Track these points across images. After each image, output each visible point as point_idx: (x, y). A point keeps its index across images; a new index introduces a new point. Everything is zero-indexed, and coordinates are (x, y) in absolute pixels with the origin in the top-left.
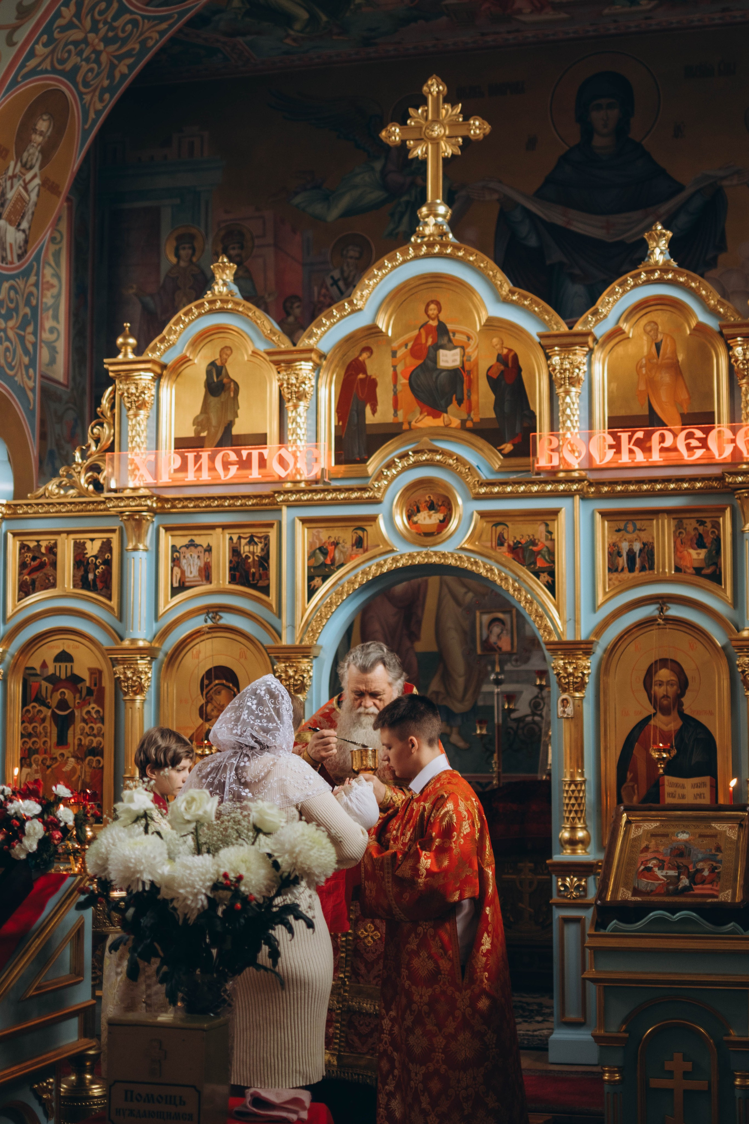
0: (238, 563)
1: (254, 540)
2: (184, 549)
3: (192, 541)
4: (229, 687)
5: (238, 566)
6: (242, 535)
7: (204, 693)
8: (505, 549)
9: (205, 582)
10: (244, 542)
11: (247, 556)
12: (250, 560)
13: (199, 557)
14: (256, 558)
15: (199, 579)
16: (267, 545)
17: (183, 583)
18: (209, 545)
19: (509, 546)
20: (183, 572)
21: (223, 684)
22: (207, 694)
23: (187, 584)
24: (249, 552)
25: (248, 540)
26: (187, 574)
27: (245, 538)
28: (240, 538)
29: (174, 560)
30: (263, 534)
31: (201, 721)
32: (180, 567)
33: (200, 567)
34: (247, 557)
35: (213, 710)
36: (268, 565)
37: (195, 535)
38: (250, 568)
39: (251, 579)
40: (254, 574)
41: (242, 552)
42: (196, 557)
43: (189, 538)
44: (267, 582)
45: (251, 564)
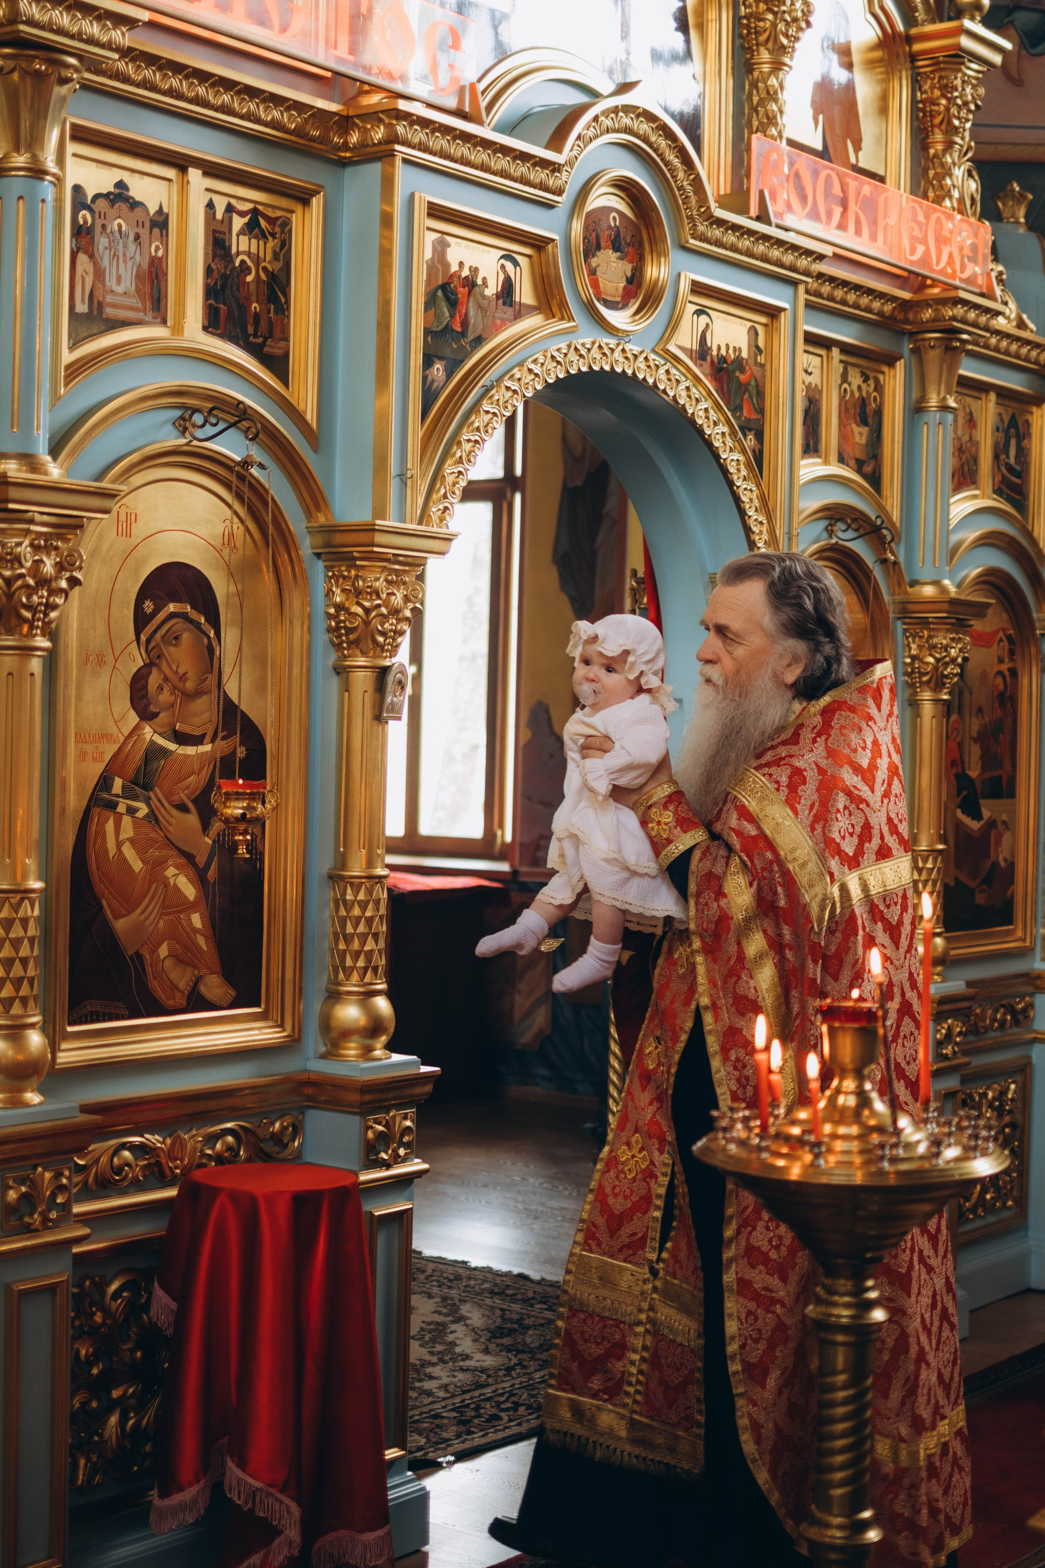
0: (225, 278)
1: (258, 225)
2: (102, 204)
3: (120, 185)
4: (197, 625)
5: (224, 286)
6: (233, 202)
7: (143, 638)
8: (707, 365)
9: (149, 317)
10: (238, 223)
11: (243, 262)
12: (249, 279)
13: (137, 237)
14: (263, 276)
15: (134, 302)
16: (285, 244)
17: (100, 305)
18: (160, 211)
19: (712, 362)
20: (99, 274)
21: (184, 616)
22: (148, 641)
23: (109, 311)
24: (249, 254)
25: (246, 220)
26: (111, 282)
27: (242, 214)
28: (230, 209)
29: (79, 231)
30: (279, 213)
31: (133, 718)
32: (92, 256)
33: (139, 266)
34: (244, 268)
35: (160, 688)
36: (288, 302)
37: (133, 171)
38: (248, 298)
39: (251, 330)
40: (257, 316)
41: (234, 250)
42: (132, 237)
43: (118, 175)
44: (282, 344)
45: (252, 288)
